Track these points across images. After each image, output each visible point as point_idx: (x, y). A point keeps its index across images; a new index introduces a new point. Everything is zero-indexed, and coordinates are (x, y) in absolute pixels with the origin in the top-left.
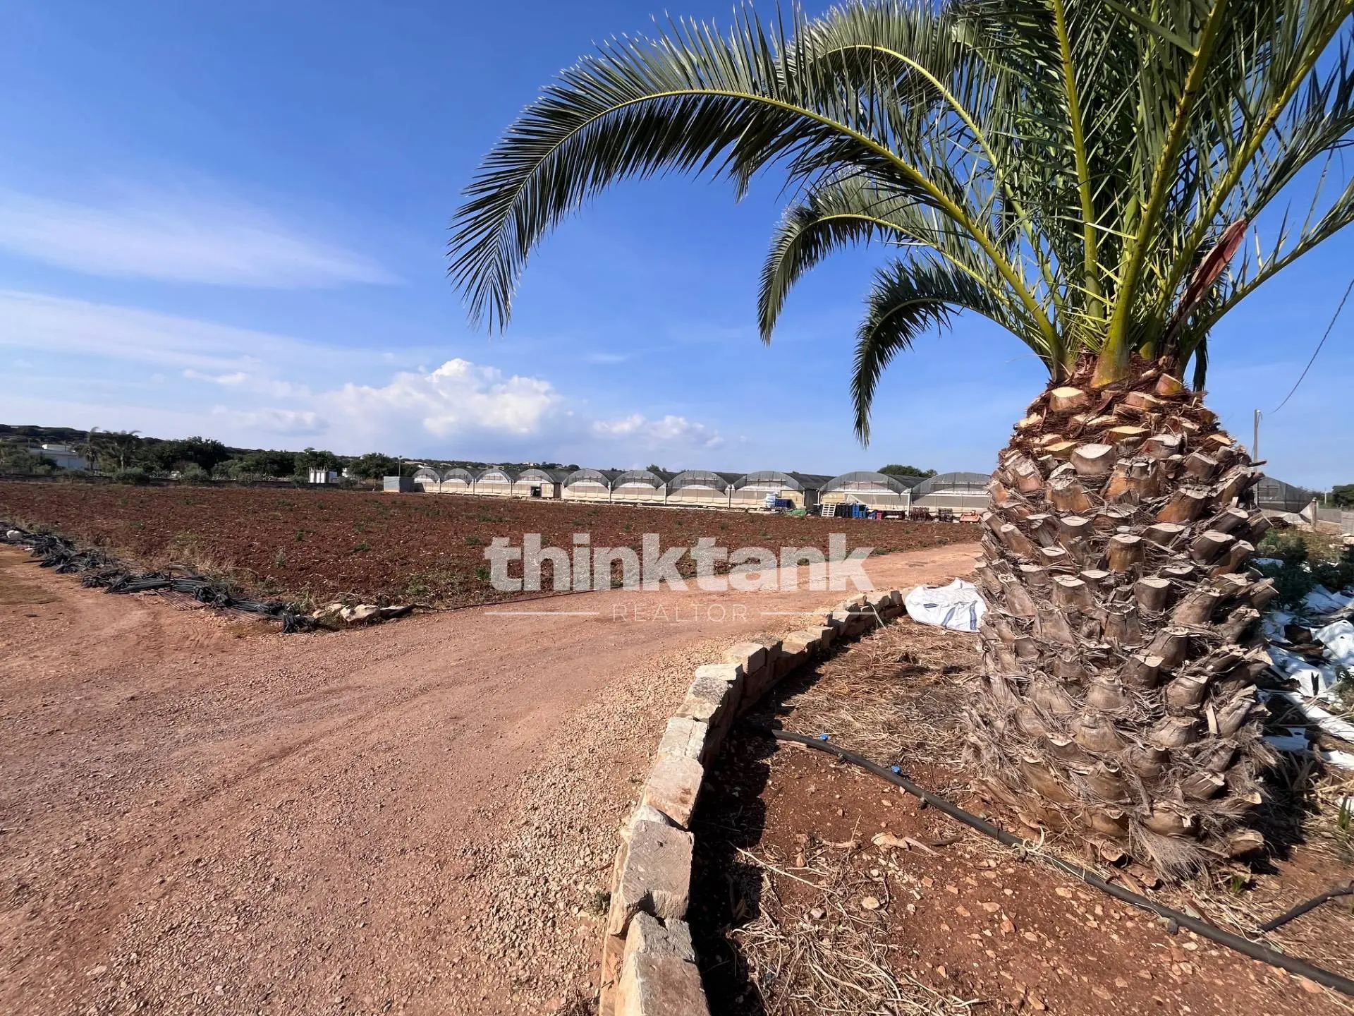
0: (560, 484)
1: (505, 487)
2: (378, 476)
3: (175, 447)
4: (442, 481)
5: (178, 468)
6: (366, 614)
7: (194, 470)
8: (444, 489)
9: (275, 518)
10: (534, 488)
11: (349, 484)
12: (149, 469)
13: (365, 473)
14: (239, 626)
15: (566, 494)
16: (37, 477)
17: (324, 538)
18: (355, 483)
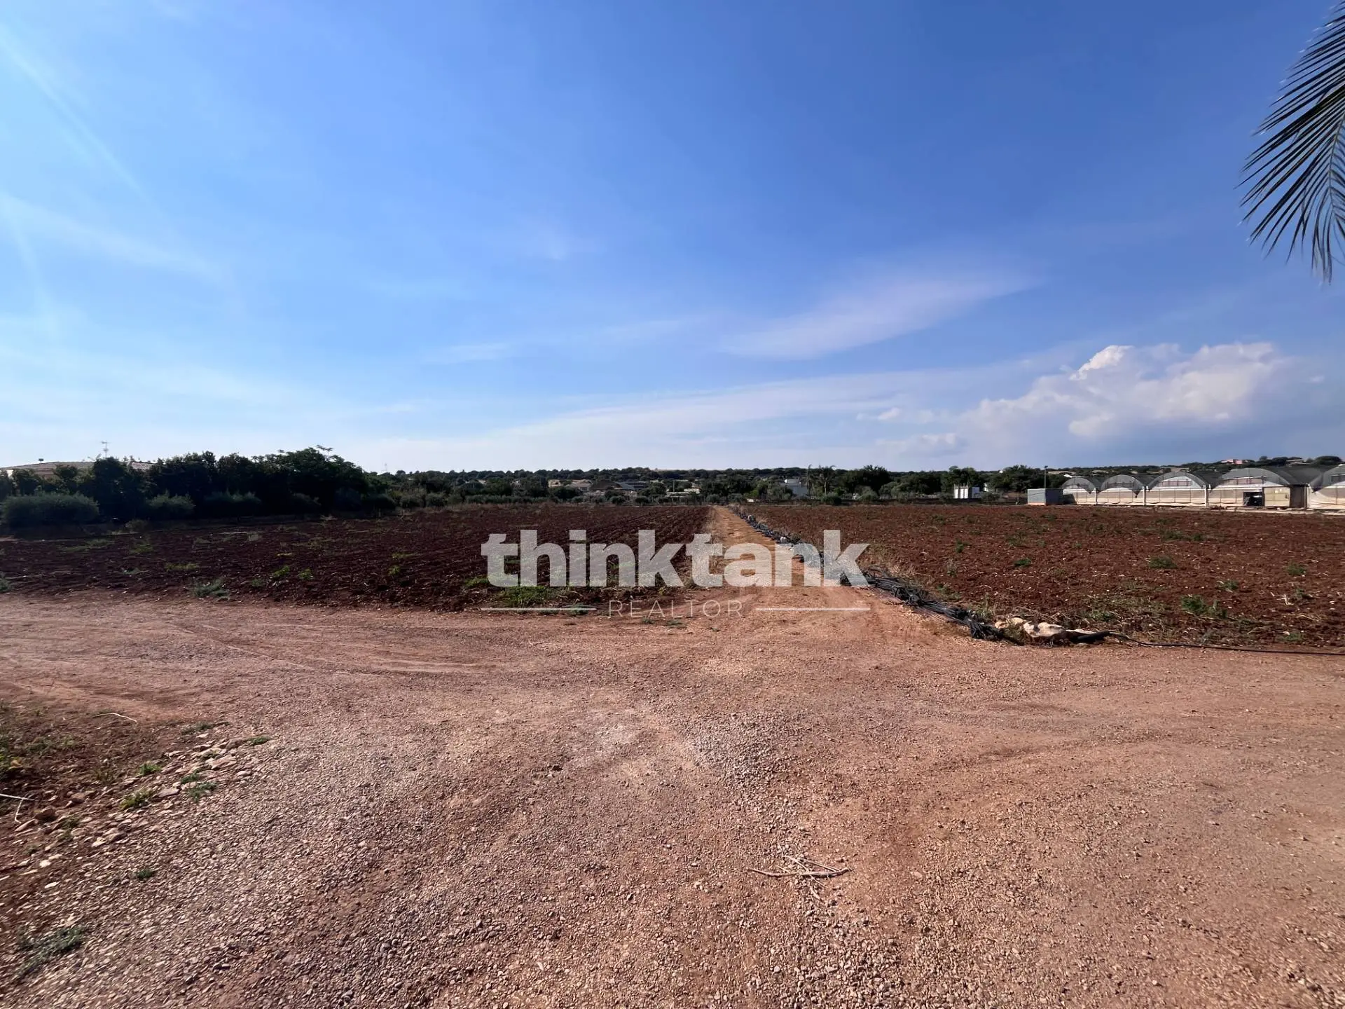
0: (1303, 486)
1: (1198, 494)
2: (1021, 489)
3: (856, 474)
4: (1098, 491)
5: (857, 492)
6: (1050, 633)
7: (868, 492)
8: (1101, 501)
9: (933, 531)
10: (1247, 494)
11: (992, 499)
12: (841, 493)
13: (1006, 487)
14: (933, 624)
15: (1316, 501)
16: (784, 501)
17: (980, 551)
18: (998, 497)
